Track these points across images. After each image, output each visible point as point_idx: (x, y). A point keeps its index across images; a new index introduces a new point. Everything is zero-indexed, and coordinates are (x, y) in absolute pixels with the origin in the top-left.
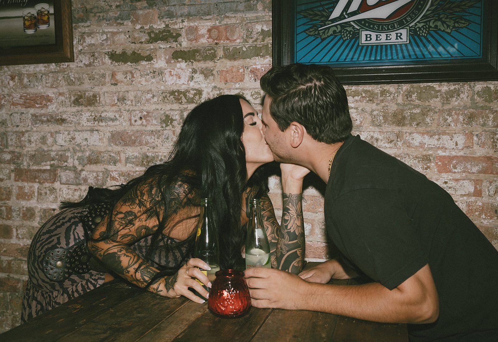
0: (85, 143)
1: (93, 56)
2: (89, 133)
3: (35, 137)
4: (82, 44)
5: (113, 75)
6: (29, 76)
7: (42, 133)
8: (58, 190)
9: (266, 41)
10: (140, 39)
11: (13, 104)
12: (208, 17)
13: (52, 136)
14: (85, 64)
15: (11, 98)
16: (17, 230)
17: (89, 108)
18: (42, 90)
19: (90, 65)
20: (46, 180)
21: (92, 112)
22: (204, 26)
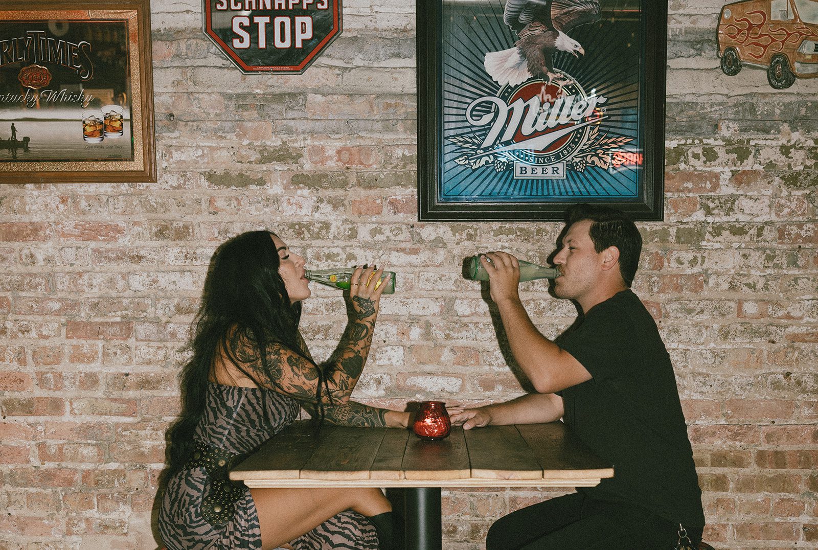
0: (172, 287)
1: (185, 176)
2: (178, 274)
3: (98, 280)
4: (167, 161)
5: (211, 202)
6: (88, 198)
7: (110, 274)
8: (133, 349)
9: (408, 167)
10: (248, 157)
11: (63, 235)
12: (337, 136)
13: (123, 278)
14: (171, 186)
15: (60, 226)
16: (71, 403)
17: (177, 242)
18: (108, 218)
19: (179, 187)
20: (115, 335)
21: (182, 247)
22: (332, 146)
